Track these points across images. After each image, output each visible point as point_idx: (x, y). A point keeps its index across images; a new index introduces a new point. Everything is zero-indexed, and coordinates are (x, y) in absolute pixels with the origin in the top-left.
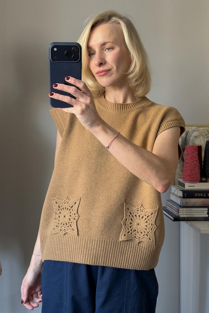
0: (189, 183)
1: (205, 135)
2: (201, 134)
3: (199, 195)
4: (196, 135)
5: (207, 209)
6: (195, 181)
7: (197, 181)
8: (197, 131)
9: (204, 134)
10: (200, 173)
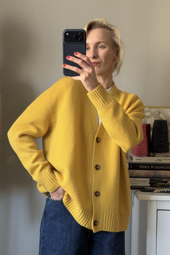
0: (137, 156)
1: (156, 116)
2: (152, 114)
3: (143, 167)
4: (148, 115)
5: (149, 179)
6: (142, 155)
7: (144, 155)
8: (149, 111)
9: (155, 114)
10: (148, 148)
